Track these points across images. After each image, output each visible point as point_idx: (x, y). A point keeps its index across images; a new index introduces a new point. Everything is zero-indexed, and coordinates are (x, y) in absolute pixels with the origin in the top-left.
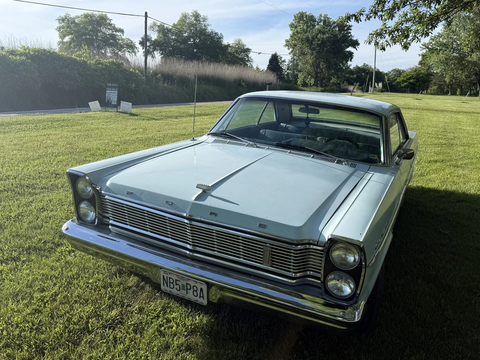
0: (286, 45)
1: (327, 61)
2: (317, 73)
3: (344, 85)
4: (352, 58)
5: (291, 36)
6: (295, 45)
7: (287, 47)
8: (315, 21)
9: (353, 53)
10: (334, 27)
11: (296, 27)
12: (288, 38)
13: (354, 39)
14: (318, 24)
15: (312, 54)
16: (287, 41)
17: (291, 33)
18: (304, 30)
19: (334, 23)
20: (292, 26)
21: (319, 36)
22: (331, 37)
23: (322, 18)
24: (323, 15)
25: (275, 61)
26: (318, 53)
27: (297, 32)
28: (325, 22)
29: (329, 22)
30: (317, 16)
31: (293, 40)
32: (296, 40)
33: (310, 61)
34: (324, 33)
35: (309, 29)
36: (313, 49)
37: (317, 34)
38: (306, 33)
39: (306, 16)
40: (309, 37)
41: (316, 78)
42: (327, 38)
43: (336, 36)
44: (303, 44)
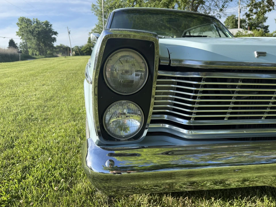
0: (17, 35)
1: (44, 42)
2: (39, 48)
3: (55, 54)
4: (56, 41)
5: (19, 30)
6: (23, 34)
7: (18, 36)
8: (31, 22)
9: (56, 38)
10: (43, 25)
11: (21, 25)
12: (18, 30)
13: (55, 31)
14: (33, 24)
15: (34, 39)
16: (17, 33)
17: (19, 28)
18: (26, 26)
19: (42, 23)
20: (18, 24)
21: (36, 29)
22: (43, 30)
23: (35, 21)
24: (35, 19)
25: (12, 43)
26: (38, 38)
27: (22, 27)
28: (37, 22)
29: (40, 23)
30: (32, 19)
31: (21, 32)
32: (23, 32)
33: (34, 42)
34: (38, 28)
35: (29, 26)
36: (34, 36)
37: (35, 29)
38: (28, 28)
39: (25, 19)
40: (30, 30)
41: (39, 51)
42: (41, 30)
43: (45, 29)
44: (28, 34)
